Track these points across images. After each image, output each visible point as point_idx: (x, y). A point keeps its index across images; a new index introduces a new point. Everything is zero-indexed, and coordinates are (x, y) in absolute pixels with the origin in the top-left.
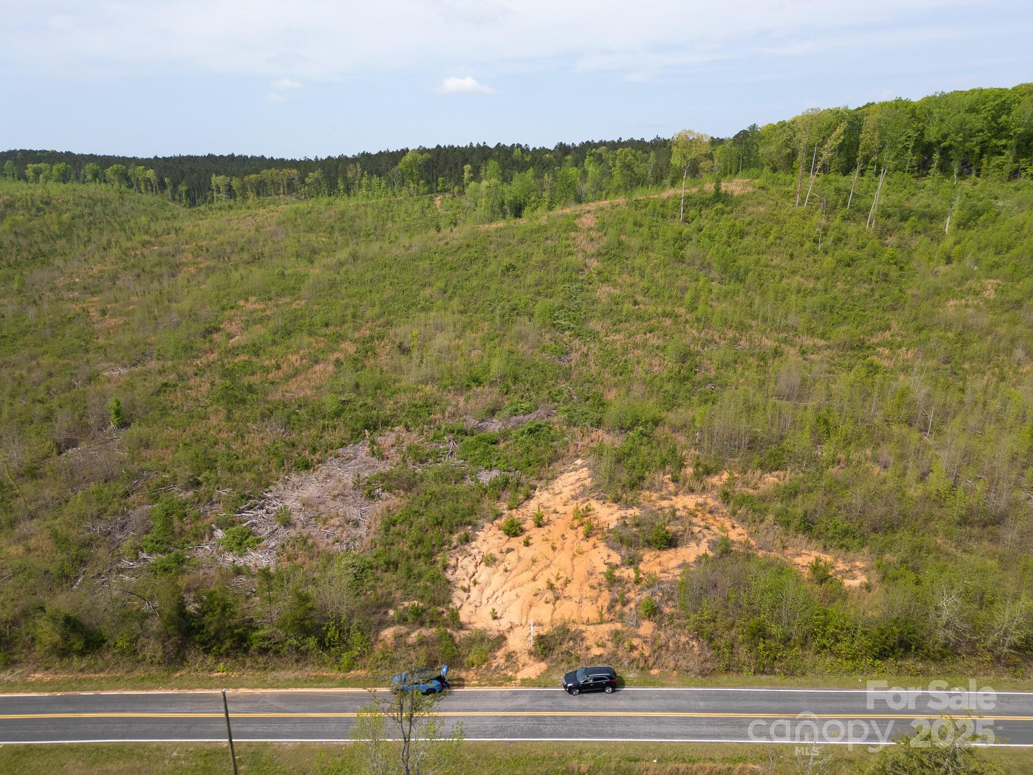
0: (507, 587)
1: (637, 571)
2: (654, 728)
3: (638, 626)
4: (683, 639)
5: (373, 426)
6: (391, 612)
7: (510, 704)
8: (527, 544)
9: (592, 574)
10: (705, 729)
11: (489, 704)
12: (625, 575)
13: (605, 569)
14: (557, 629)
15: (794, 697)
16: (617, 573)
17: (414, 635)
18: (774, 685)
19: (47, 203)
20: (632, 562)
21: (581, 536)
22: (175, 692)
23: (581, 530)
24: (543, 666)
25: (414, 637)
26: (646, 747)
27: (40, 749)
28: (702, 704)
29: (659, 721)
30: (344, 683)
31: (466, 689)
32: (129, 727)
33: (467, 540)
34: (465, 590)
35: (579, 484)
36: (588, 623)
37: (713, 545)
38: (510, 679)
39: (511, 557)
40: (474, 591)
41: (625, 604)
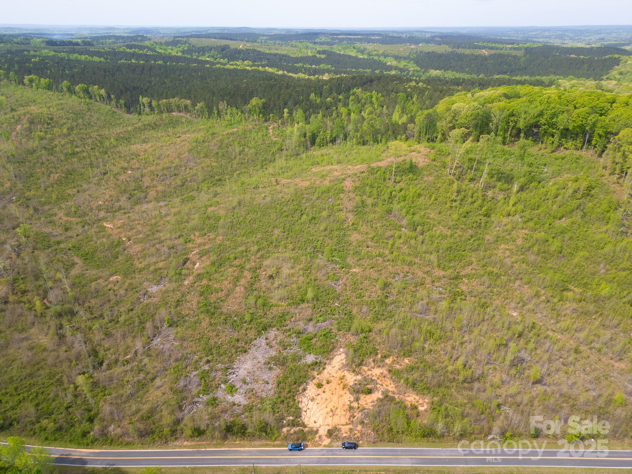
0: (318, 410)
1: (358, 404)
2: (359, 461)
3: (357, 427)
4: (369, 431)
5: (265, 329)
6: (285, 422)
7: (321, 453)
8: (324, 392)
9: (344, 405)
10: (372, 461)
11: (315, 453)
12: (354, 406)
13: (349, 403)
14: (333, 427)
15: (396, 451)
16: (352, 405)
17: (292, 430)
18: (393, 446)
19: (51, 119)
20: (357, 400)
21: (341, 388)
22: (227, 449)
23: (341, 385)
24: (329, 440)
25: (292, 431)
26: (356, 467)
27: (198, 468)
28: (372, 453)
29: (360, 459)
30: (274, 446)
31: (308, 448)
32: (219, 461)
33: (305, 390)
34: (305, 411)
35: (341, 362)
36: (343, 425)
37: (383, 393)
38: (320, 445)
39: (319, 397)
40: (308, 411)
41: (354, 417)
